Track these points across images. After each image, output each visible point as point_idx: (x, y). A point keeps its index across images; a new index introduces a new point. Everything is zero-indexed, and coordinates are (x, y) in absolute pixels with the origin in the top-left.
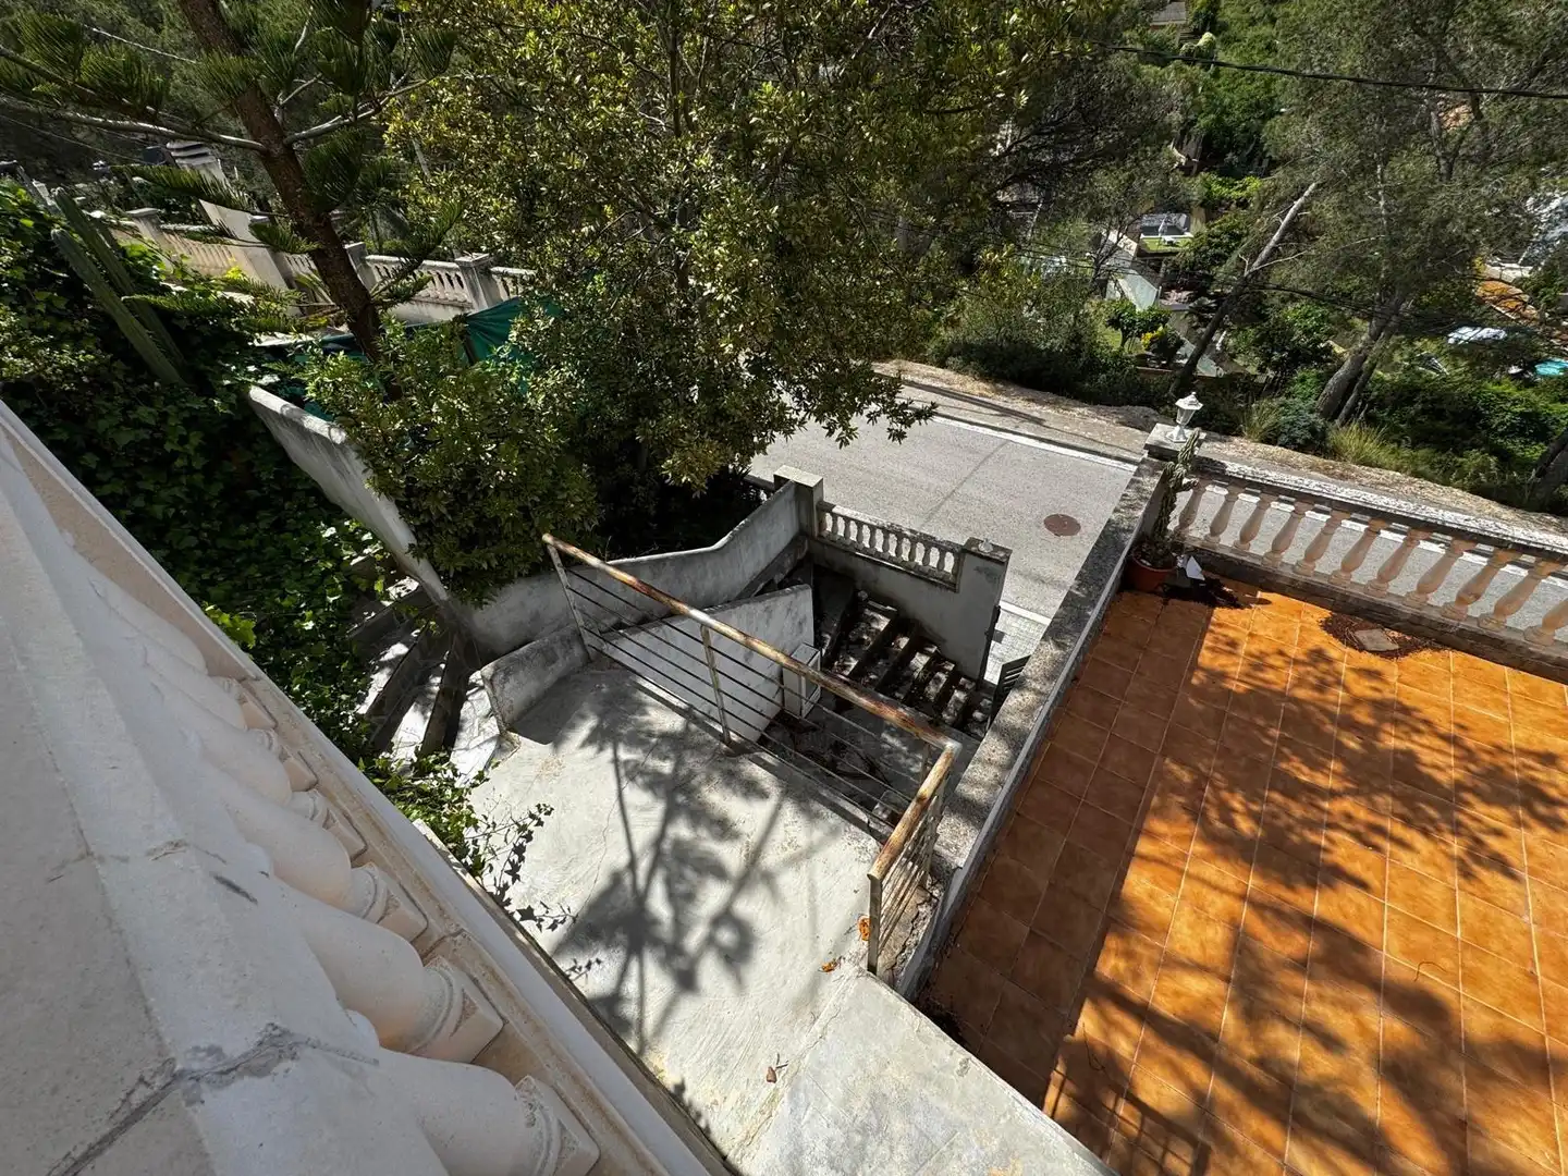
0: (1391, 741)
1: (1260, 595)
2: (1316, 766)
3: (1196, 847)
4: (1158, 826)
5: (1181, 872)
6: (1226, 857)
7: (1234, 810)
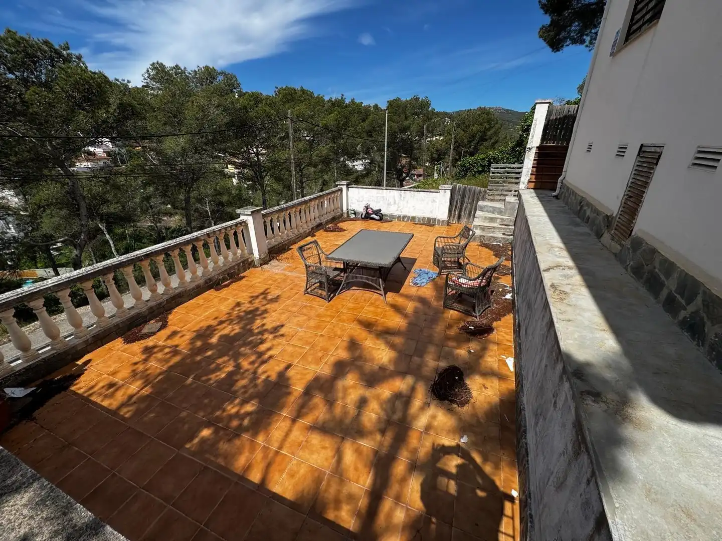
0: (214, 340)
1: (80, 362)
2: (218, 368)
3: (260, 440)
4: (241, 462)
5: (277, 453)
6: (269, 424)
7: (238, 412)
